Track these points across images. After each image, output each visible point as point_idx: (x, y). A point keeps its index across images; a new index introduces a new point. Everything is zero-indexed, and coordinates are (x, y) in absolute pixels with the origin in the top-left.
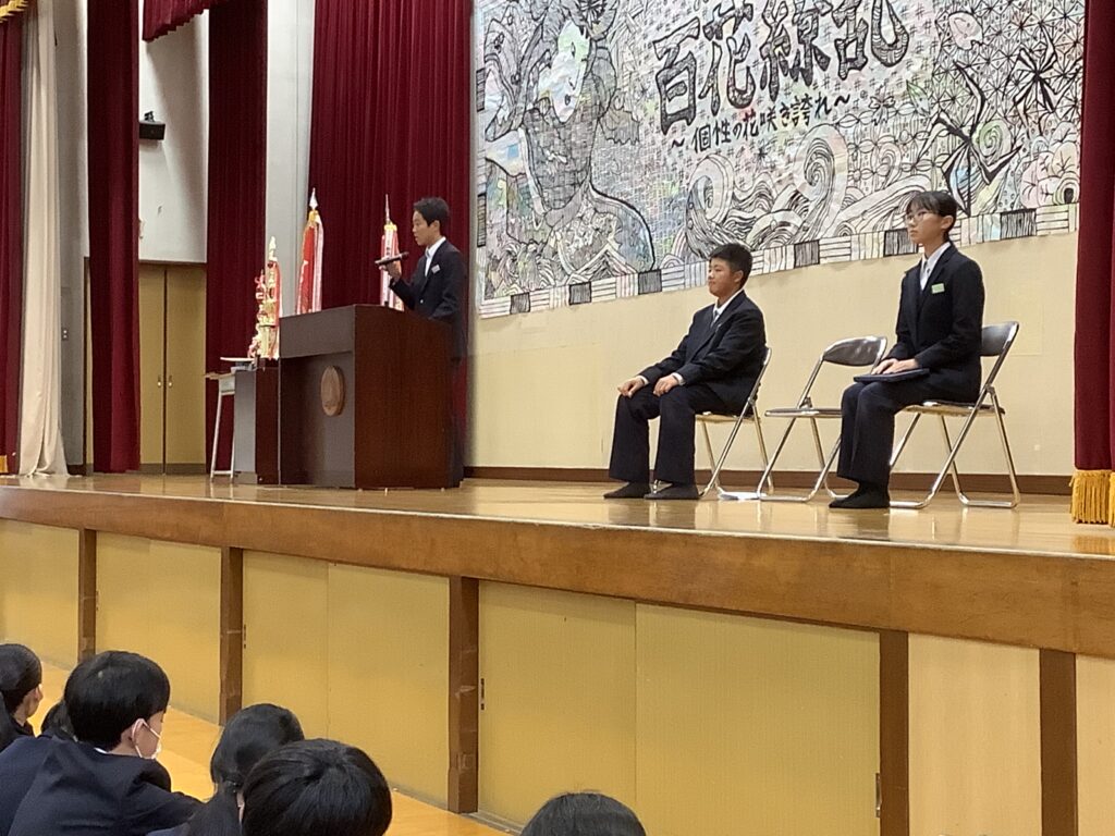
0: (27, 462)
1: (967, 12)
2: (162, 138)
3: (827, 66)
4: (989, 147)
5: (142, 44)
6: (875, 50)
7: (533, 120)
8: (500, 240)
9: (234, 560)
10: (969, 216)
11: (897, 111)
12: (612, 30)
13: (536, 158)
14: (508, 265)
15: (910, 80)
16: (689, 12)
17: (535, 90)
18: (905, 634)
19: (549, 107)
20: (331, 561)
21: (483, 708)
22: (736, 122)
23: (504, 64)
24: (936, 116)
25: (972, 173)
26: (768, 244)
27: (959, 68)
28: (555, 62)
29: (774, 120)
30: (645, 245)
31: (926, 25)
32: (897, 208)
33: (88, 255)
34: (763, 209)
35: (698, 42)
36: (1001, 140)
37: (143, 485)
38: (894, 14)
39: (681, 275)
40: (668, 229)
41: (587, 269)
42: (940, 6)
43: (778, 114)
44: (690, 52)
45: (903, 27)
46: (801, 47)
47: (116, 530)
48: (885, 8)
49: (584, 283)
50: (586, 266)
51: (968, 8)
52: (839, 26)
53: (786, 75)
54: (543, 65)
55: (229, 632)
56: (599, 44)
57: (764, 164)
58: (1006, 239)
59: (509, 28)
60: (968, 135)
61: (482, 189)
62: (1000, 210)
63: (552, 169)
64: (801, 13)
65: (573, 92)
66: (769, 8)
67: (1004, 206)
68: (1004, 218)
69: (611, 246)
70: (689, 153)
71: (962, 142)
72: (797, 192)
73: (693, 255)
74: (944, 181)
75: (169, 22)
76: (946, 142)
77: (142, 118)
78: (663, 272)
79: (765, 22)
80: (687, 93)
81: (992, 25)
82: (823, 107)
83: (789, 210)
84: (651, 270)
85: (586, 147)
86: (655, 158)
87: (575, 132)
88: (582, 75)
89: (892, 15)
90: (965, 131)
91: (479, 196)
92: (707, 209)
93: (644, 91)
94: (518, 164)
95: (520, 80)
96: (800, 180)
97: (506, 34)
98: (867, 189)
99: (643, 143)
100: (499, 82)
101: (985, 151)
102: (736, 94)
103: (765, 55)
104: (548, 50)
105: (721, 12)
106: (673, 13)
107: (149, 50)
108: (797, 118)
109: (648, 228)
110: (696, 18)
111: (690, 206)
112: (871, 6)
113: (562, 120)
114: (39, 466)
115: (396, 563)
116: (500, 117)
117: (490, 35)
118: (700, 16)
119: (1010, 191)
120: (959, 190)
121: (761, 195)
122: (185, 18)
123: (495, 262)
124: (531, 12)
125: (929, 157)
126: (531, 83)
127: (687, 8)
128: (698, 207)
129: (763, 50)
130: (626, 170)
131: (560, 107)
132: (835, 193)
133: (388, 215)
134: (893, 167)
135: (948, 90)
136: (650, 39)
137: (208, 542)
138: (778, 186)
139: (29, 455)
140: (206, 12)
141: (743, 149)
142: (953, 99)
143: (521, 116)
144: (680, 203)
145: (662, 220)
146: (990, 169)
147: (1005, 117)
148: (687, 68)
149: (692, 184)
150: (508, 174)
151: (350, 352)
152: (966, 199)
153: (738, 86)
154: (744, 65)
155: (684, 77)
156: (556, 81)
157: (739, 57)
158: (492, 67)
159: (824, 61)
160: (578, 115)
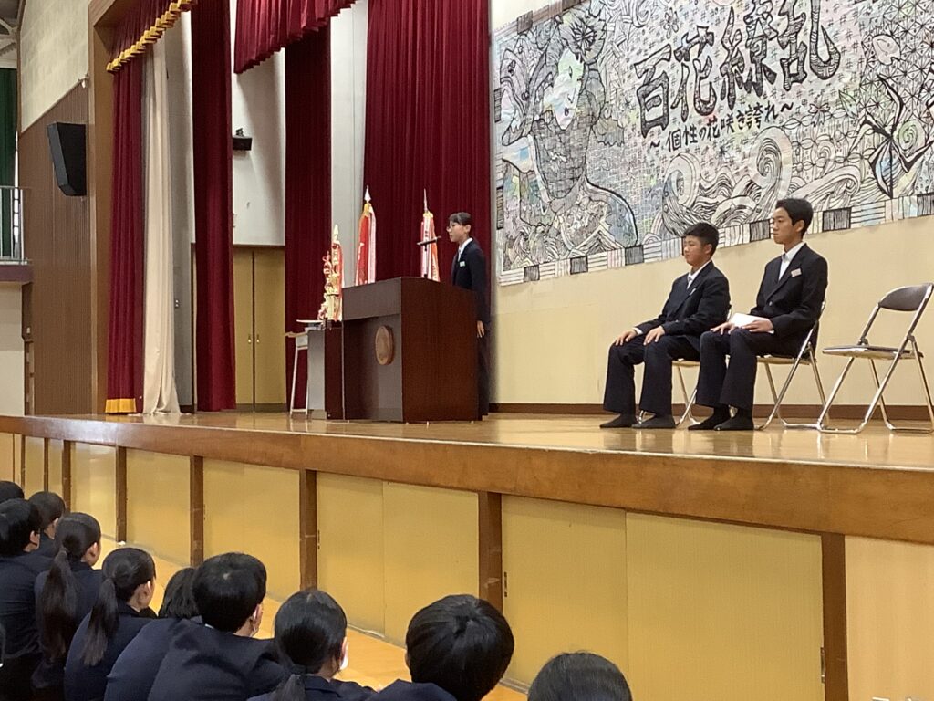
0: (150, 403)
1: (887, 35)
2: (250, 149)
3: (774, 81)
4: (907, 142)
5: (234, 76)
6: (813, 67)
7: (540, 128)
8: (515, 223)
9: (310, 480)
10: (892, 198)
11: (832, 115)
12: (601, 55)
13: (542, 159)
14: (521, 243)
15: (841, 90)
16: (662, 40)
17: (540, 104)
18: (844, 535)
19: (552, 118)
20: (385, 480)
21: (506, 596)
22: (702, 126)
23: (516, 85)
24: (863, 119)
25: (893, 163)
26: (729, 223)
27: (882, 80)
28: (556, 82)
29: (732, 125)
30: (630, 226)
31: (855, 46)
32: (832, 192)
33: (194, 241)
34: (724, 195)
35: (670, 63)
36: (917, 136)
37: (238, 422)
38: (828, 37)
39: (660, 249)
40: (648, 213)
41: (584, 246)
42: (865, 30)
43: (735, 120)
44: (664, 72)
45: (835, 48)
46: (753, 66)
47: (217, 457)
48: (821, 33)
49: (582, 257)
50: (584, 243)
51: (888, 32)
52: (783, 49)
53: (741, 88)
54: (547, 84)
55: (306, 536)
56: (592, 67)
57: (724, 159)
58: (923, 215)
59: (520, 56)
60: (890, 133)
61: (500, 184)
62: (917, 192)
63: (555, 167)
64: (753, 38)
65: (571, 106)
66: (727, 35)
67: (920, 189)
68: (920, 199)
69: (603, 226)
70: (664, 152)
71: (885, 138)
72: (751, 181)
73: (668, 233)
74: (870, 171)
75: (254, 58)
76: (872, 139)
77: (234, 133)
78: (645, 247)
79: (724, 46)
80: (662, 105)
81: (908, 45)
82: (771, 114)
83: (745, 196)
84: (635, 246)
85: (582, 149)
86: (637, 156)
87: (573, 137)
88: (578, 92)
89: (827, 39)
90: (887, 130)
91: (498, 189)
92: (680, 197)
93: (627, 103)
94: (528, 163)
95: (528, 97)
96: (754, 172)
97: (517, 61)
98: (808, 178)
99: (627, 144)
100: (512, 98)
101: (904, 146)
102: (701, 104)
103: (724, 72)
104: (551, 73)
105: (689, 38)
106: (650, 41)
107: (239, 81)
108: (751, 123)
109: (632, 212)
110: (668, 44)
111: (666, 194)
112: (809, 32)
113: (562, 128)
114: (158, 407)
115: (436, 481)
116: (513, 126)
117: (504, 62)
118: (671, 43)
119: (925, 178)
120: (883, 177)
121: (722, 184)
122: (266, 55)
123: (511, 242)
124: (537, 43)
125: (858, 152)
126: (538, 99)
127: (660, 37)
128: (672, 195)
129: (723, 69)
130: (614, 166)
131: (560, 117)
132: (782, 182)
133: (426, 205)
134: (829, 160)
135: (873, 98)
136: (632, 62)
137: (288, 466)
138: (736, 178)
139: (151, 397)
140: (283, 50)
141: (707, 148)
142: (877, 104)
143: (530, 125)
144: (658, 192)
145: (644, 206)
146: (908, 160)
147: (920, 118)
148: (662, 84)
149: (667, 176)
150: (520, 171)
151: (398, 315)
152: (889, 184)
153: (703, 98)
154: (707, 81)
155: (660, 91)
156: (557, 97)
157: (703, 75)
158: (506, 87)
159: (772, 77)
160: (575, 123)
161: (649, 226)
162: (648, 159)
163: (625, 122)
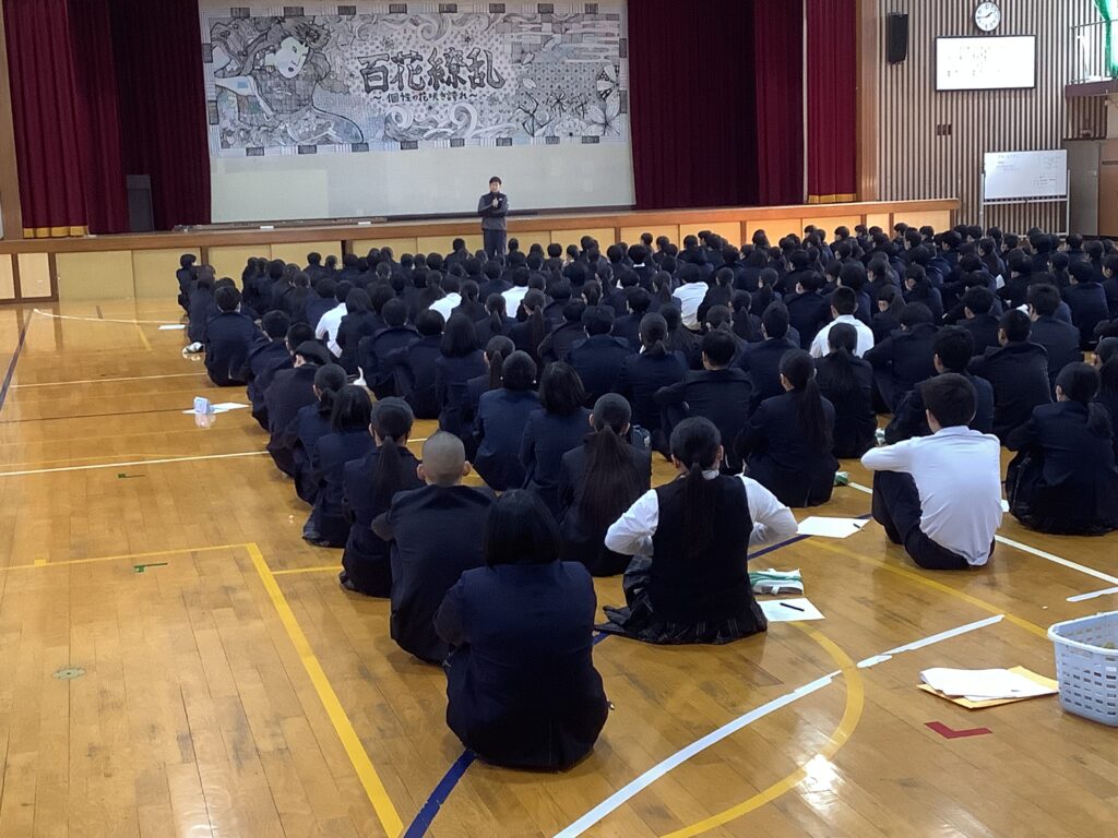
6: (489, 83)
7: (261, 74)
8: (232, 123)
10: (533, 136)
11: (501, 103)
12: (326, 47)
13: (266, 90)
14: (242, 134)
15: (505, 94)
17: (261, 61)
19: (275, 70)
22: (414, 95)
23: (231, 45)
24: (518, 106)
25: (534, 124)
26: (436, 138)
27: (527, 94)
29: (437, 97)
30: (356, 133)
31: (512, 79)
32: (502, 132)
34: (432, 126)
35: (389, 62)
38: (498, 73)
40: (372, 129)
43: (439, 95)
44: (383, 66)
45: (502, 78)
46: (451, 75)
48: (493, 70)
50: (311, 139)
52: (470, 72)
53: (443, 83)
54: (269, 52)
56: (316, 51)
57: (432, 111)
59: (236, 30)
60: (532, 113)
61: (214, 99)
63: (281, 97)
64: (450, 64)
65: (295, 67)
66: (432, 59)
69: (331, 132)
70: (384, 102)
71: (529, 115)
72: (451, 122)
73: (389, 139)
74: (522, 126)
79: (430, 63)
80: (382, 80)
81: (541, 84)
82: (464, 96)
83: (447, 128)
84: (361, 143)
85: (308, 91)
86: (362, 101)
87: (300, 84)
88: (302, 61)
93: (352, 75)
94: (248, 91)
95: (247, 55)
96: (452, 118)
97: (230, 32)
98: (487, 125)
99: (352, 94)
100: (227, 52)
101: (539, 119)
102: (414, 85)
103: (431, 74)
104: (273, 46)
105: (404, 54)
106: (370, 49)
108: (450, 98)
109: (358, 127)
110: (386, 54)
111: (387, 121)
112: (486, 69)
113: (286, 77)
117: (214, 29)
118: (389, 54)
120: (528, 129)
121: (431, 121)
124: (255, 27)
125: (516, 118)
126: (257, 58)
127: (380, 49)
128: (392, 122)
129: (429, 72)
131: (286, 72)
132: (471, 124)
134: (500, 119)
135: (523, 100)
136: (355, 56)
138: (440, 119)
141: (419, 105)
142: (525, 102)
143: (248, 71)
144: (380, 120)
145: (368, 125)
146: (541, 124)
148: (381, 71)
149: (387, 113)
150: (237, 94)
152: (532, 132)
154: (418, 76)
155: (380, 74)
156: (281, 61)
157: (415, 72)
158: (219, 45)
159: (464, 82)
160: (301, 78)
161: (374, 136)
162: (372, 103)
163: (349, 83)
